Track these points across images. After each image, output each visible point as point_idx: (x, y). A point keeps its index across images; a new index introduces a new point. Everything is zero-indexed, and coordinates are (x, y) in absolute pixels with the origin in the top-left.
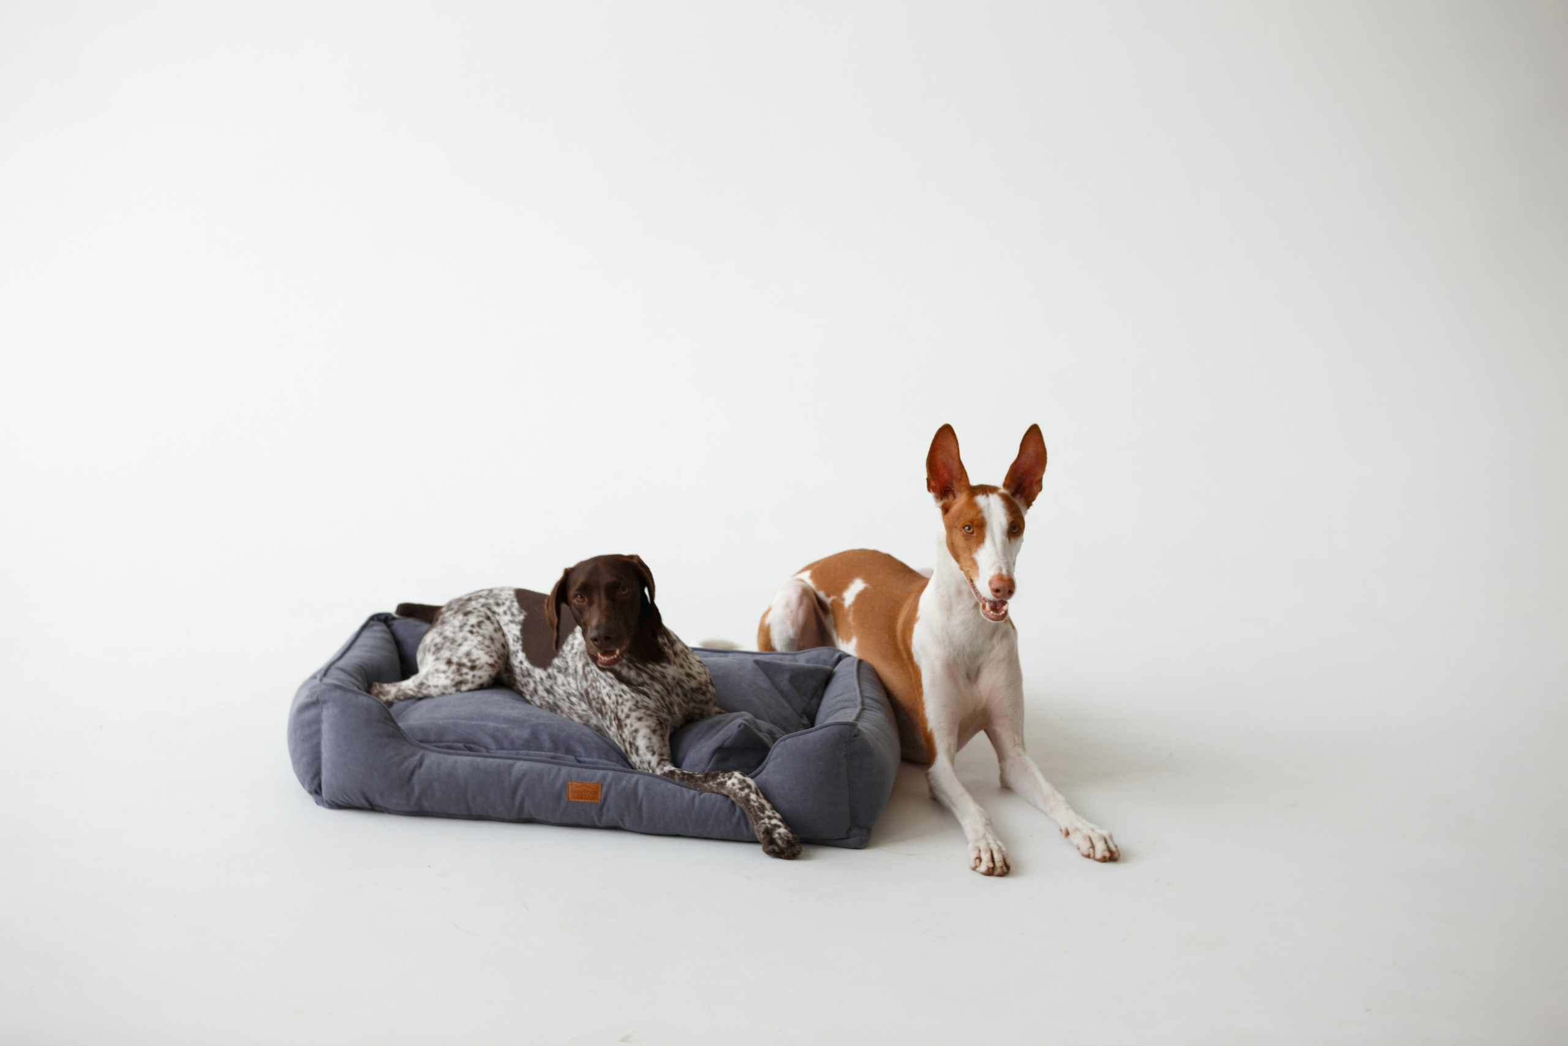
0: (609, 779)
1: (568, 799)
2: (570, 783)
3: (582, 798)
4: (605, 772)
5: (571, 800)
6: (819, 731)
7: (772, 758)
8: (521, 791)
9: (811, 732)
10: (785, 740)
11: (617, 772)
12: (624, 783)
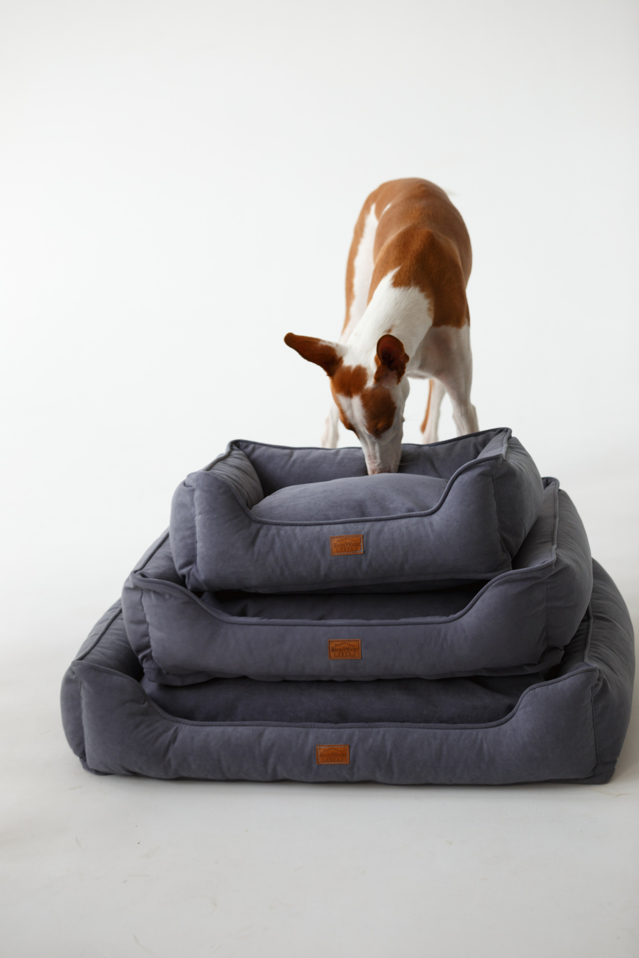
0: (356, 738)
1: (319, 763)
2: (318, 747)
3: (331, 761)
4: (352, 730)
5: (321, 763)
6: (567, 680)
7: (521, 706)
8: (271, 760)
9: (559, 681)
10: (535, 689)
11: (362, 729)
12: (371, 741)
